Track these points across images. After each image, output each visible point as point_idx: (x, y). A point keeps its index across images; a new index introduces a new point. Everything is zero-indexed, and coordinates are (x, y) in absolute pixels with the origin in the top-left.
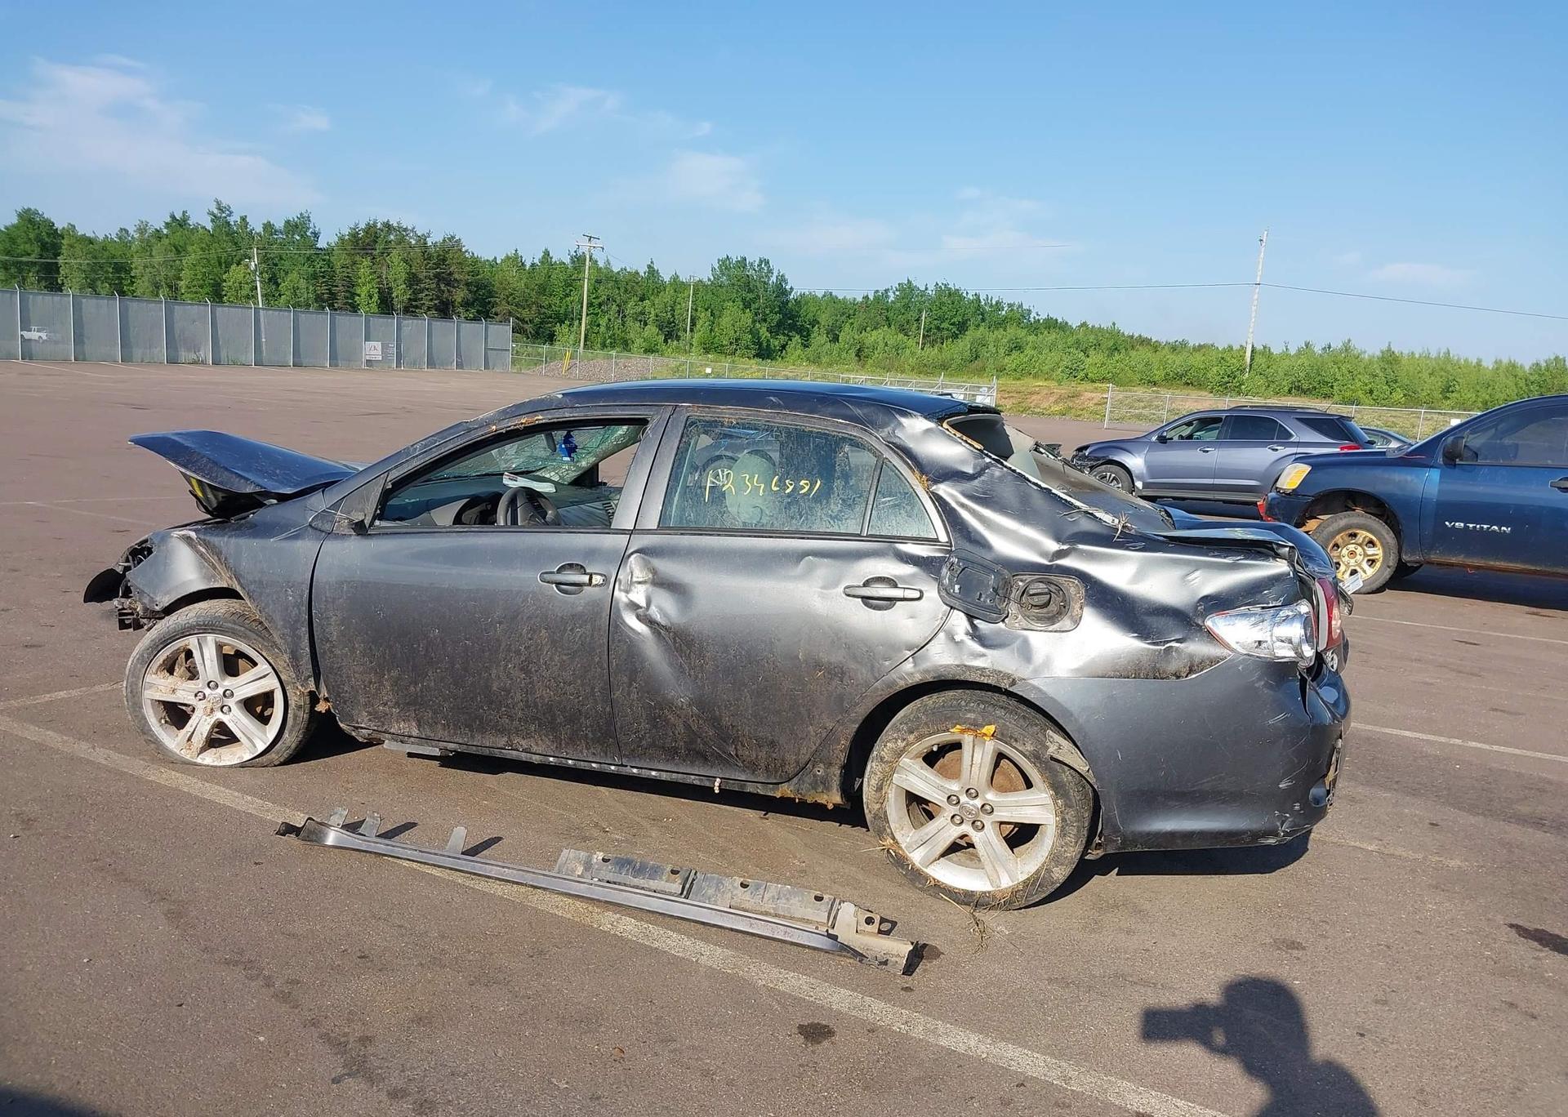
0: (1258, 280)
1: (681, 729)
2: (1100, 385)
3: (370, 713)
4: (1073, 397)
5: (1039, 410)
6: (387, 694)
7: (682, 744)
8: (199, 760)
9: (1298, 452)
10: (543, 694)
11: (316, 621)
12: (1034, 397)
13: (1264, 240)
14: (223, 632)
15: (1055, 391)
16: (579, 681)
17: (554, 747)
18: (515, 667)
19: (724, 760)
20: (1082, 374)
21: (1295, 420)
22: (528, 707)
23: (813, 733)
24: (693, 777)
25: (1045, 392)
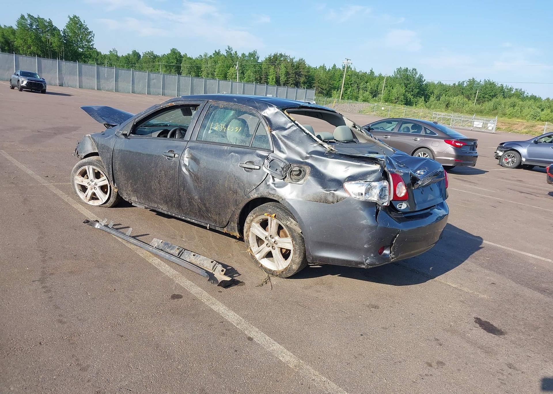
1: (197, 207)
2: (546, 123)
4: (532, 127)
5: (516, 131)
6: (130, 187)
7: (197, 211)
8: (88, 203)
10: (164, 191)
11: (113, 163)
12: (515, 126)
14: (94, 165)
15: (525, 124)
16: (172, 188)
18: (157, 182)
19: (209, 219)
20: (538, 118)
22: (160, 195)
23: (229, 212)
24: (203, 223)
25: (521, 124)
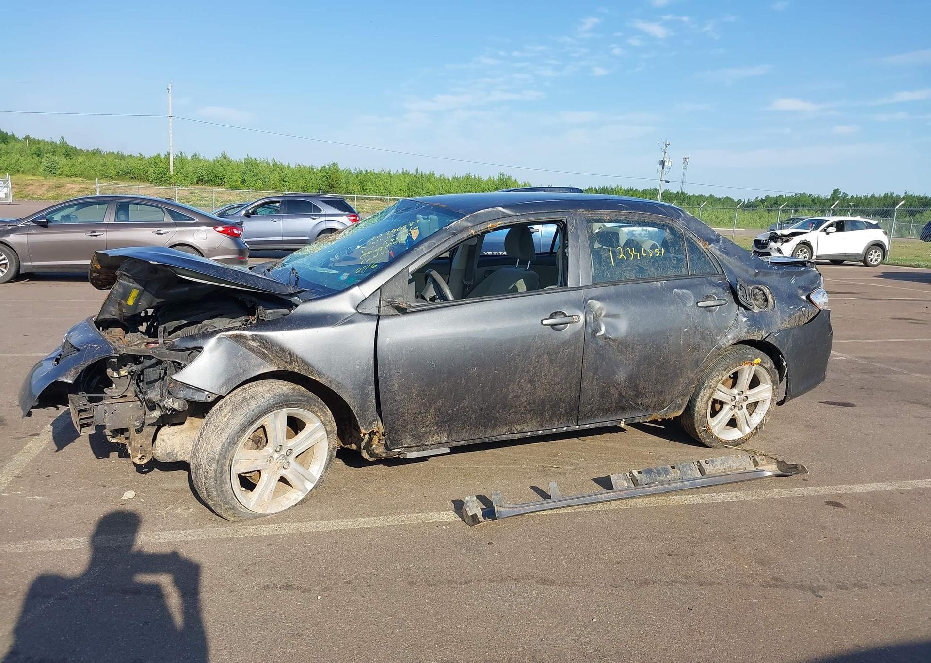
0: (170, 114)
1: (616, 396)
2: (75, 179)
3: (413, 436)
4: (59, 187)
5: (36, 196)
6: (430, 419)
7: (614, 404)
9: (327, 219)
10: (541, 394)
11: (381, 380)
12: (30, 187)
13: (170, 88)
14: (293, 405)
15: (44, 183)
16: (564, 382)
17: (537, 426)
18: (525, 381)
19: (632, 408)
20: (59, 172)
21: (321, 202)
22: (529, 404)
23: (682, 382)
24: (608, 422)
25: (37, 184)
